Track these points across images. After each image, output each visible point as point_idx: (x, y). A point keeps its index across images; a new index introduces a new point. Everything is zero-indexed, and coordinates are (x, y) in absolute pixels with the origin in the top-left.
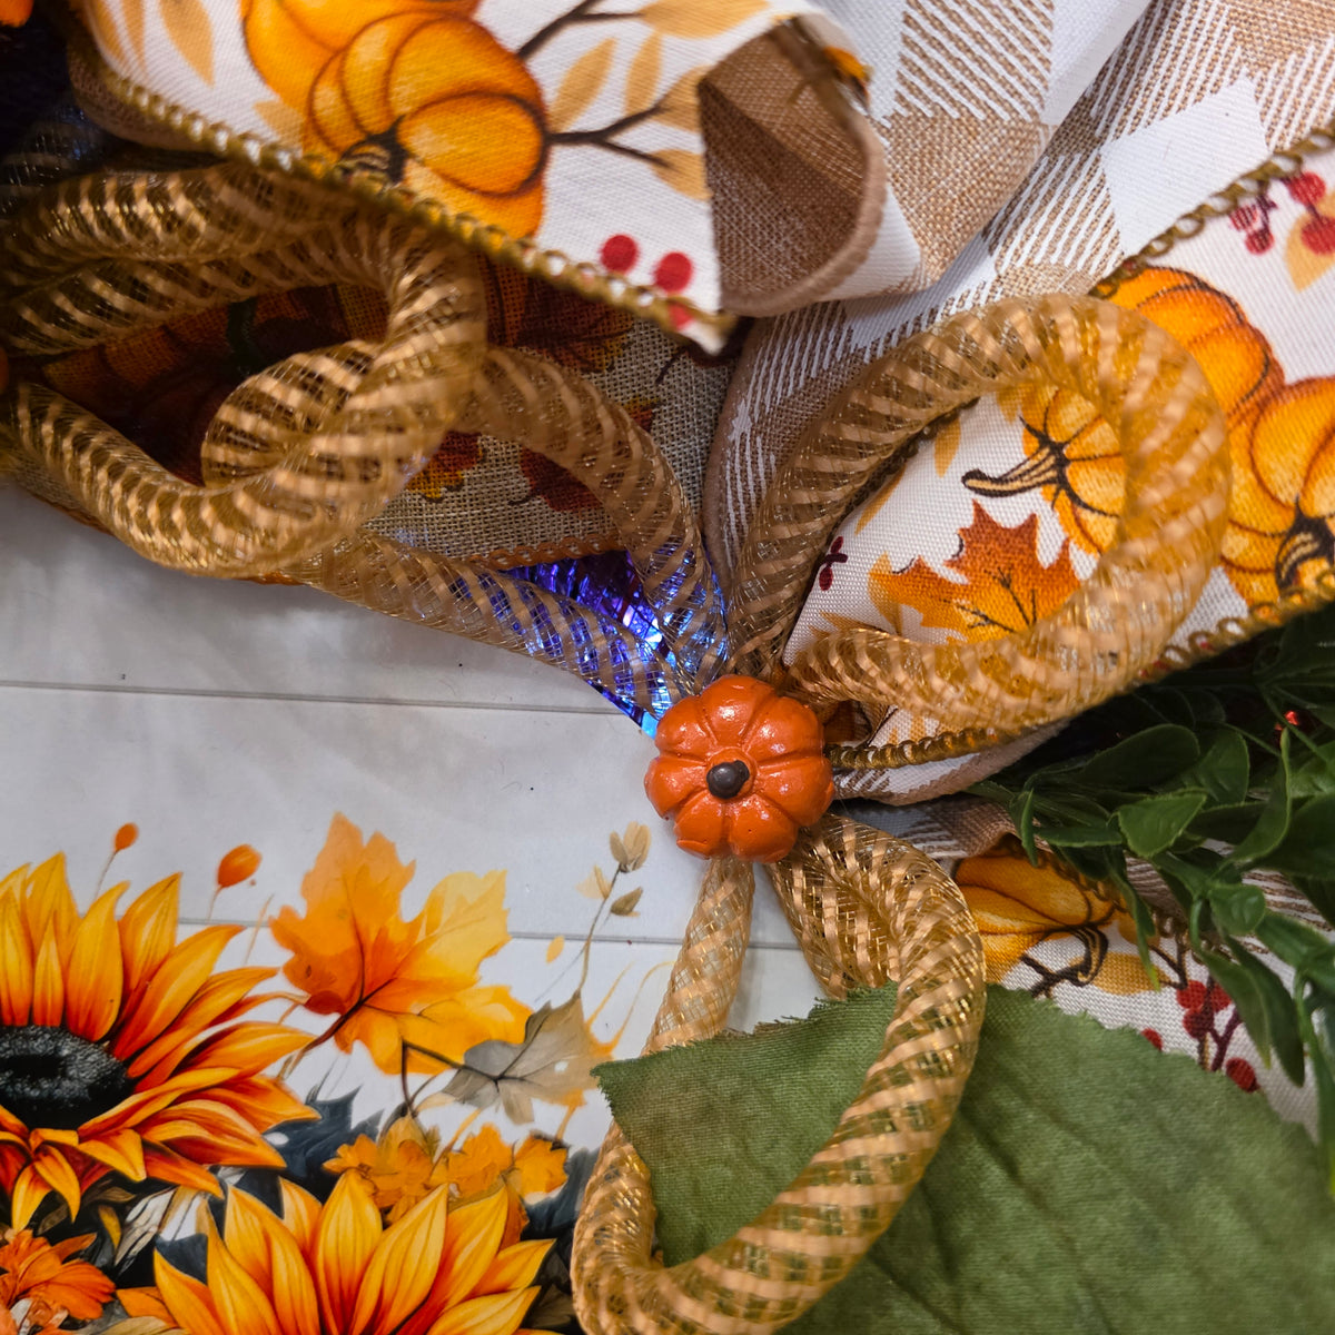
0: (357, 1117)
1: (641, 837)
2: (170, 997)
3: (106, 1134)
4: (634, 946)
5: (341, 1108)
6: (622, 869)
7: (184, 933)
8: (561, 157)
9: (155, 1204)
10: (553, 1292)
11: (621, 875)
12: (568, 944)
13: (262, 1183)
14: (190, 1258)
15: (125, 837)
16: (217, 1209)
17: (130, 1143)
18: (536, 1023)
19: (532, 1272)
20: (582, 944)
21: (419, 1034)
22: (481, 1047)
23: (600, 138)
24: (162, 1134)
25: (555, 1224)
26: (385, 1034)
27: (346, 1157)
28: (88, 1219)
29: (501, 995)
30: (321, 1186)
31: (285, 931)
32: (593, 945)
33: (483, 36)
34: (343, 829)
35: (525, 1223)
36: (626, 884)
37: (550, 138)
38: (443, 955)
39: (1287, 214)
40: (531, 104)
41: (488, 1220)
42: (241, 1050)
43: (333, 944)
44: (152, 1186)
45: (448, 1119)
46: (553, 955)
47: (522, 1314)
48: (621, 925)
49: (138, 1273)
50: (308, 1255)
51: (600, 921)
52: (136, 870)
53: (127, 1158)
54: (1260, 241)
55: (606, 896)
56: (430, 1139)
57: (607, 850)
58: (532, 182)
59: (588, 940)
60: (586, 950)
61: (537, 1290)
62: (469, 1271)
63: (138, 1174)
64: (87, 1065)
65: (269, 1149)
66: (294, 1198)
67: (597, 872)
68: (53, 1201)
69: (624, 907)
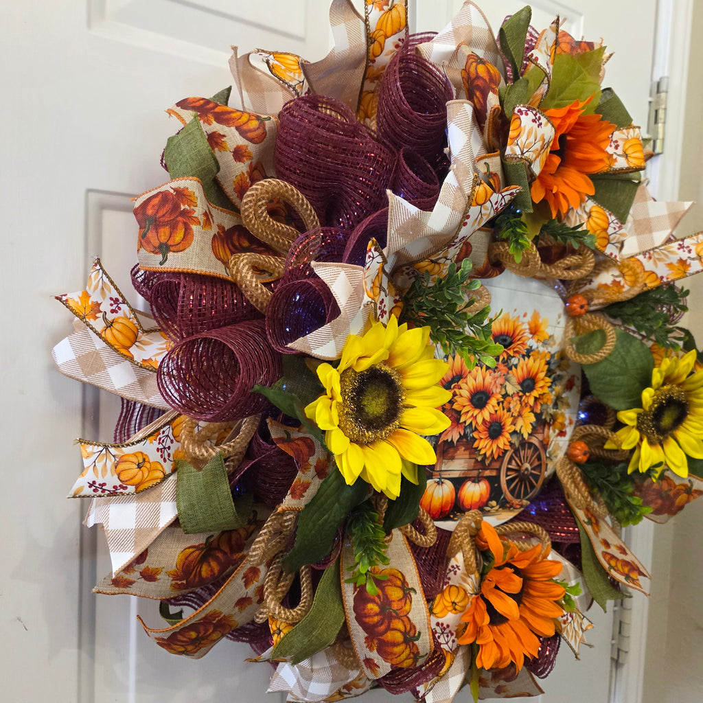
0: (533, 348)
1: (561, 314)
2: (517, 332)
3: (509, 350)
4: (559, 328)
5: (531, 347)
6: (559, 318)
7: (520, 323)
8: (609, 245)
9: (513, 359)
10: (548, 372)
12: (553, 327)
13: (523, 356)
14: (516, 366)
15: (515, 310)
16: (519, 360)
17: (512, 351)
18: (550, 337)
19: (547, 368)
21: (540, 338)
22: (545, 340)
23: (613, 244)
24: (516, 350)
25: (549, 363)
26: (536, 337)
27: (531, 353)
28: (507, 361)
29: (547, 333)
30: (529, 357)
31: (529, 324)
33: (607, 233)
34: (535, 311)
35: (547, 363)
36: (559, 320)
37: (609, 243)
38: (542, 328)
39: (647, 256)
40: (608, 239)
41: (543, 362)
42: (523, 339)
43: (533, 325)
44: (514, 357)
45: (541, 349)
46: (552, 329)
48: (558, 325)
49: (510, 369)
50: (527, 366)
51: (556, 325)
52: (516, 314)
53: (511, 353)
54: (645, 257)
55: (557, 321)
56: (539, 351)
57: (558, 315)
58: (606, 246)
60: (555, 328)
62: (541, 370)
63: (512, 355)
64: (509, 340)
65: (524, 352)
66: (526, 358)
67: (557, 318)
68: (504, 358)
69: (559, 323)
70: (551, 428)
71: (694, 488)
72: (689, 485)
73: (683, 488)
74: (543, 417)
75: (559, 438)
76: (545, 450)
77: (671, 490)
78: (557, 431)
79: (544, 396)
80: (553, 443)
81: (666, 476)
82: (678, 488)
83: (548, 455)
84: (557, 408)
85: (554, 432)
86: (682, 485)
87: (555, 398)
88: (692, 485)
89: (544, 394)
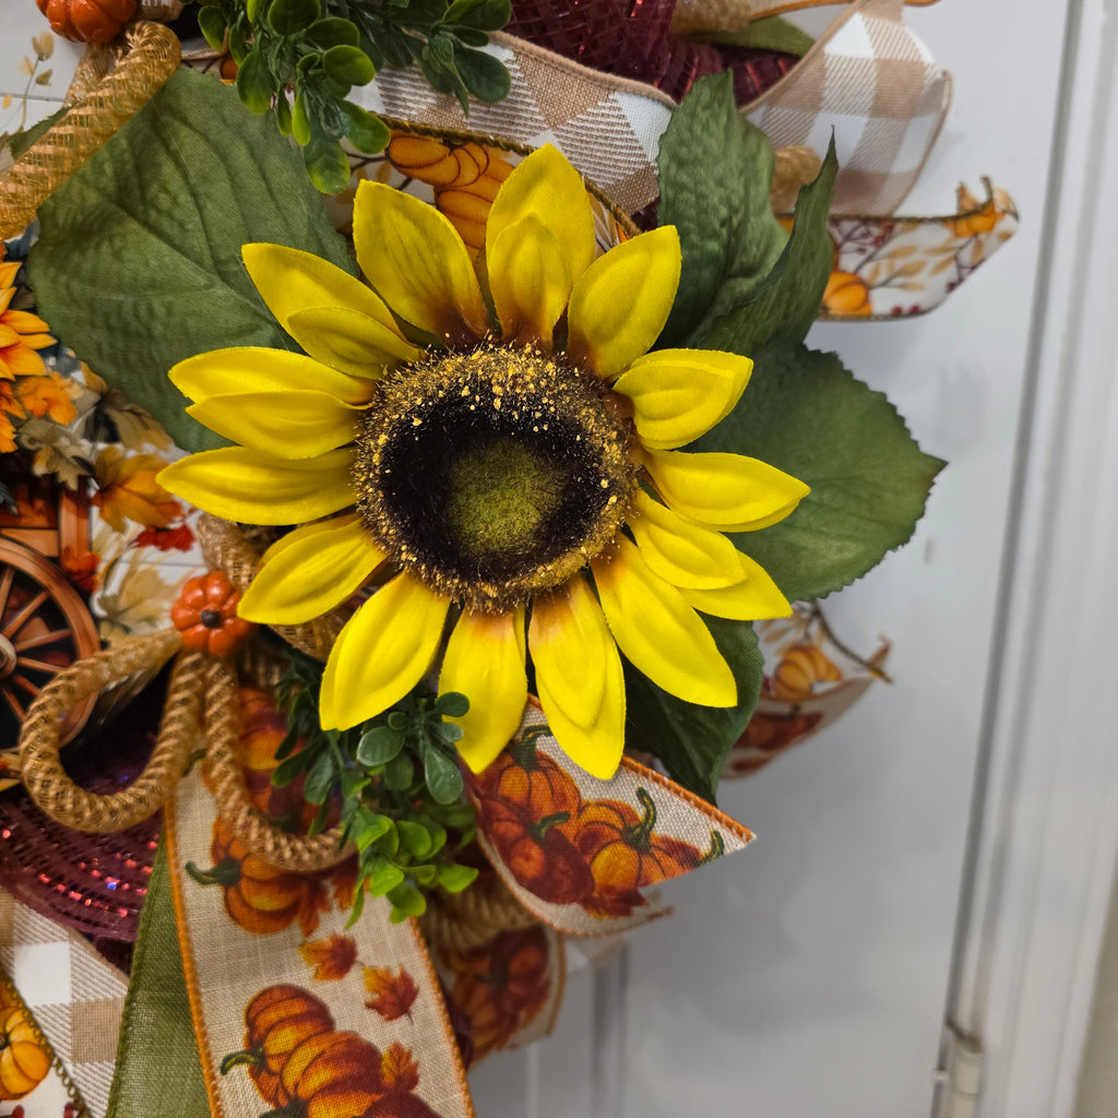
1: (49, 41)
4: (51, 103)
6: (40, 58)
10: (23, 290)
11: (40, 62)
12: (14, 99)
19: (10, 279)
20: (21, 100)
25: (21, 254)
32: (28, 101)
35: (5, 253)
36: (42, 68)
46: (7, 105)
47: (8, 302)
48: (41, 90)
51: (31, 87)
55: (33, 73)
57: (31, 48)
59: (25, 97)
60: (24, 103)
61: (15, 289)
67: (27, 60)
69: (43, 80)
70: (95, 510)
71: (660, 830)
72: (641, 812)
73: (614, 818)
74: (40, 469)
75: (151, 553)
76: (85, 596)
77: (565, 816)
78: (134, 528)
79: (22, 389)
80: (121, 571)
81: (544, 757)
82: (592, 813)
83: (99, 611)
84: (113, 437)
85: (119, 528)
86: (610, 806)
87: (93, 398)
88: (651, 817)
89: (20, 378)
